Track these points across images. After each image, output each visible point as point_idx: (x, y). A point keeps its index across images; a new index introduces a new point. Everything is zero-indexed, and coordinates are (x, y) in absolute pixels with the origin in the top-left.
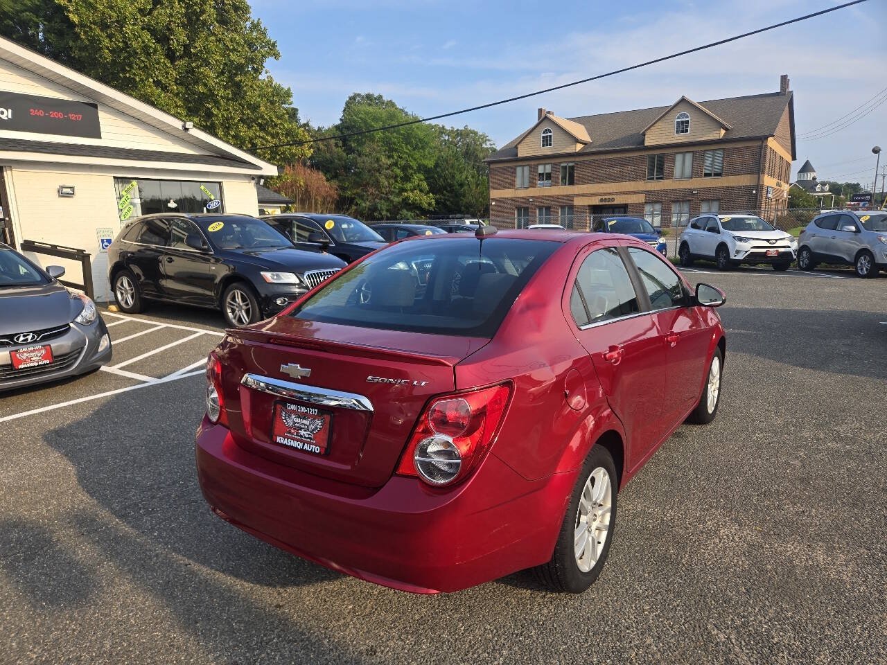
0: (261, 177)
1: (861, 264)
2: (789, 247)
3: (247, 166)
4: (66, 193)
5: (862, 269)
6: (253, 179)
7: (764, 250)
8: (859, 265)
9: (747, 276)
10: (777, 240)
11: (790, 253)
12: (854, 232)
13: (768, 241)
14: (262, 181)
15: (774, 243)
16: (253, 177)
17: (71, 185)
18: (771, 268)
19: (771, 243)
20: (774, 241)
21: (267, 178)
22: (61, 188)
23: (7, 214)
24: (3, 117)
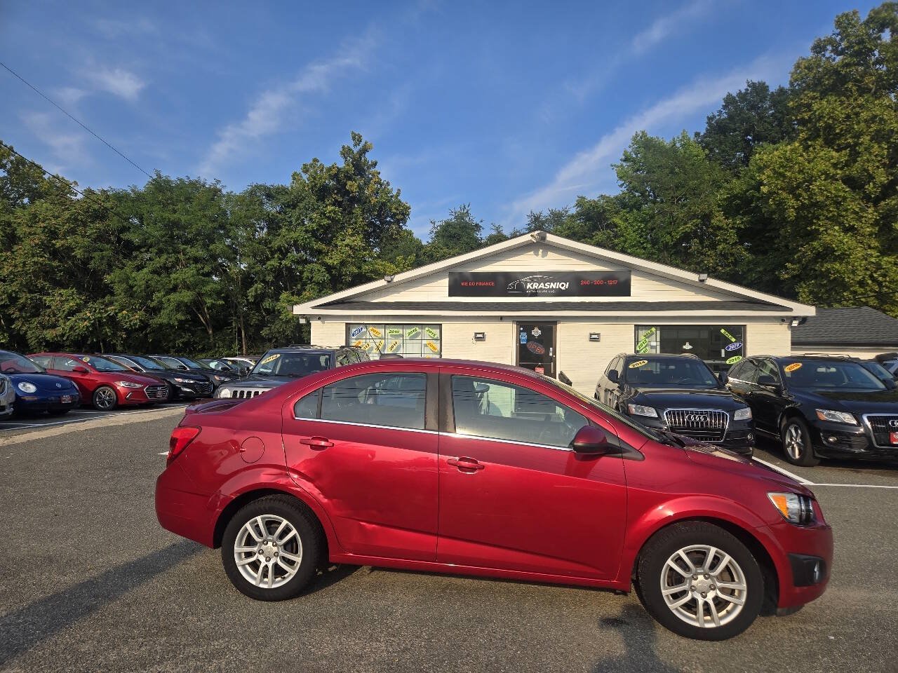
0: (795, 318)
3: (772, 307)
4: (594, 338)
6: (783, 321)
14: (795, 323)
16: (782, 320)
17: (598, 332)
21: (803, 320)
22: (591, 334)
23: (555, 353)
24: (563, 288)
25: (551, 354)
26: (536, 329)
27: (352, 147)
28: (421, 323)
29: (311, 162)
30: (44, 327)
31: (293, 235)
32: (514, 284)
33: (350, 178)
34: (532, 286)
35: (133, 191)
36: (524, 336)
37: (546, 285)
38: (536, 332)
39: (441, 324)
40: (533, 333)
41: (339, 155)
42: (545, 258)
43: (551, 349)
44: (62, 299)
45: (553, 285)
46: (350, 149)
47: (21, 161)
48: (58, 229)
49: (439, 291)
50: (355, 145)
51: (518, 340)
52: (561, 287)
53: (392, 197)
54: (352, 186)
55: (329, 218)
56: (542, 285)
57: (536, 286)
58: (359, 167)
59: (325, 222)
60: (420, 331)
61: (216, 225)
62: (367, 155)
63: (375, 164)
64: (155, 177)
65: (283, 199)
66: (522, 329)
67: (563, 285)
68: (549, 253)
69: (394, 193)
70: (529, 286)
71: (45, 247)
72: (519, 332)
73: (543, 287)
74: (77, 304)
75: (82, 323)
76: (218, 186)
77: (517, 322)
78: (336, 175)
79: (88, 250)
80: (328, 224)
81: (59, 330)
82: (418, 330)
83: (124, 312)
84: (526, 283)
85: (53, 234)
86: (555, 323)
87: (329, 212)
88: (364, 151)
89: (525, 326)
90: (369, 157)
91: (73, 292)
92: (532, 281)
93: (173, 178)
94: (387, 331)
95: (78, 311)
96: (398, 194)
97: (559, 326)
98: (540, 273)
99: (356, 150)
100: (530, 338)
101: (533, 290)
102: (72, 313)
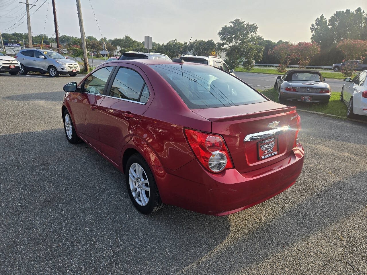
1: (51, 71)
2: (18, 64)
5: (52, 74)
7: (8, 65)
8: (50, 72)
9: (8, 78)
10: (12, 61)
11: (18, 67)
12: (44, 58)
13: (9, 61)
15: (11, 62)
18: (9, 74)
19: (10, 62)
20: (11, 61)
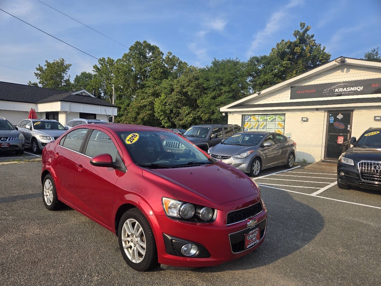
4: (377, 119)
22: (375, 117)
23: (351, 128)
24: (359, 90)
25: (348, 129)
26: (340, 115)
27: (300, 30)
28: (276, 113)
29: (281, 41)
30: (180, 120)
31: (266, 77)
32: (327, 90)
33: (297, 46)
34: (339, 90)
35: (207, 67)
36: (332, 119)
37: (348, 89)
38: (340, 116)
39: (285, 114)
40: (338, 117)
41: (293, 35)
42: (348, 73)
43: (349, 126)
44: (185, 110)
45: (352, 89)
46: (298, 31)
47: (181, 62)
48: (184, 85)
49: (285, 97)
50: (302, 29)
51: (328, 121)
52: (357, 89)
53: (320, 51)
54: (298, 50)
55: (284, 67)
56: (345, 89)
57: (341, 90)
58: (303, 39)
59: (282, 69)
60: (275, 117)
61: (234, 77)
62: (308, 32)
63: (313, 36)
64: (214, 61)
65: (264, 61)
66: (331, 115)
67: (359, 88)
68: (351, 70)
69: (322, 49)
70: (336, 90)
71: (180, 92)
72: (329, 117)
73: (346, 90)
74: (188, 112)
75: (189, 119)
76: (237, 60)
77: (328, 111)
78: (290, 46)
79: (192, 92)
80: (284, 70)
81: (183, 122)
82: (274, 117)
83: (203, 114)
84: (335, 89)
85: (183, 87)
86: (352, 111)
87: (285, 64)
88: (307, 30)
89: (332, 113)
90: (309, 33)
91: (188, 108)
92: (339, 87)
93: (220, 60)
94: (260, 118)
95: (189, 114)
96: (324, 49)
97: (354, 112)
98: (344, 82)
99: (301, 31)
100: (336, 119)
101: (339, 92)
102: (187, 115)
